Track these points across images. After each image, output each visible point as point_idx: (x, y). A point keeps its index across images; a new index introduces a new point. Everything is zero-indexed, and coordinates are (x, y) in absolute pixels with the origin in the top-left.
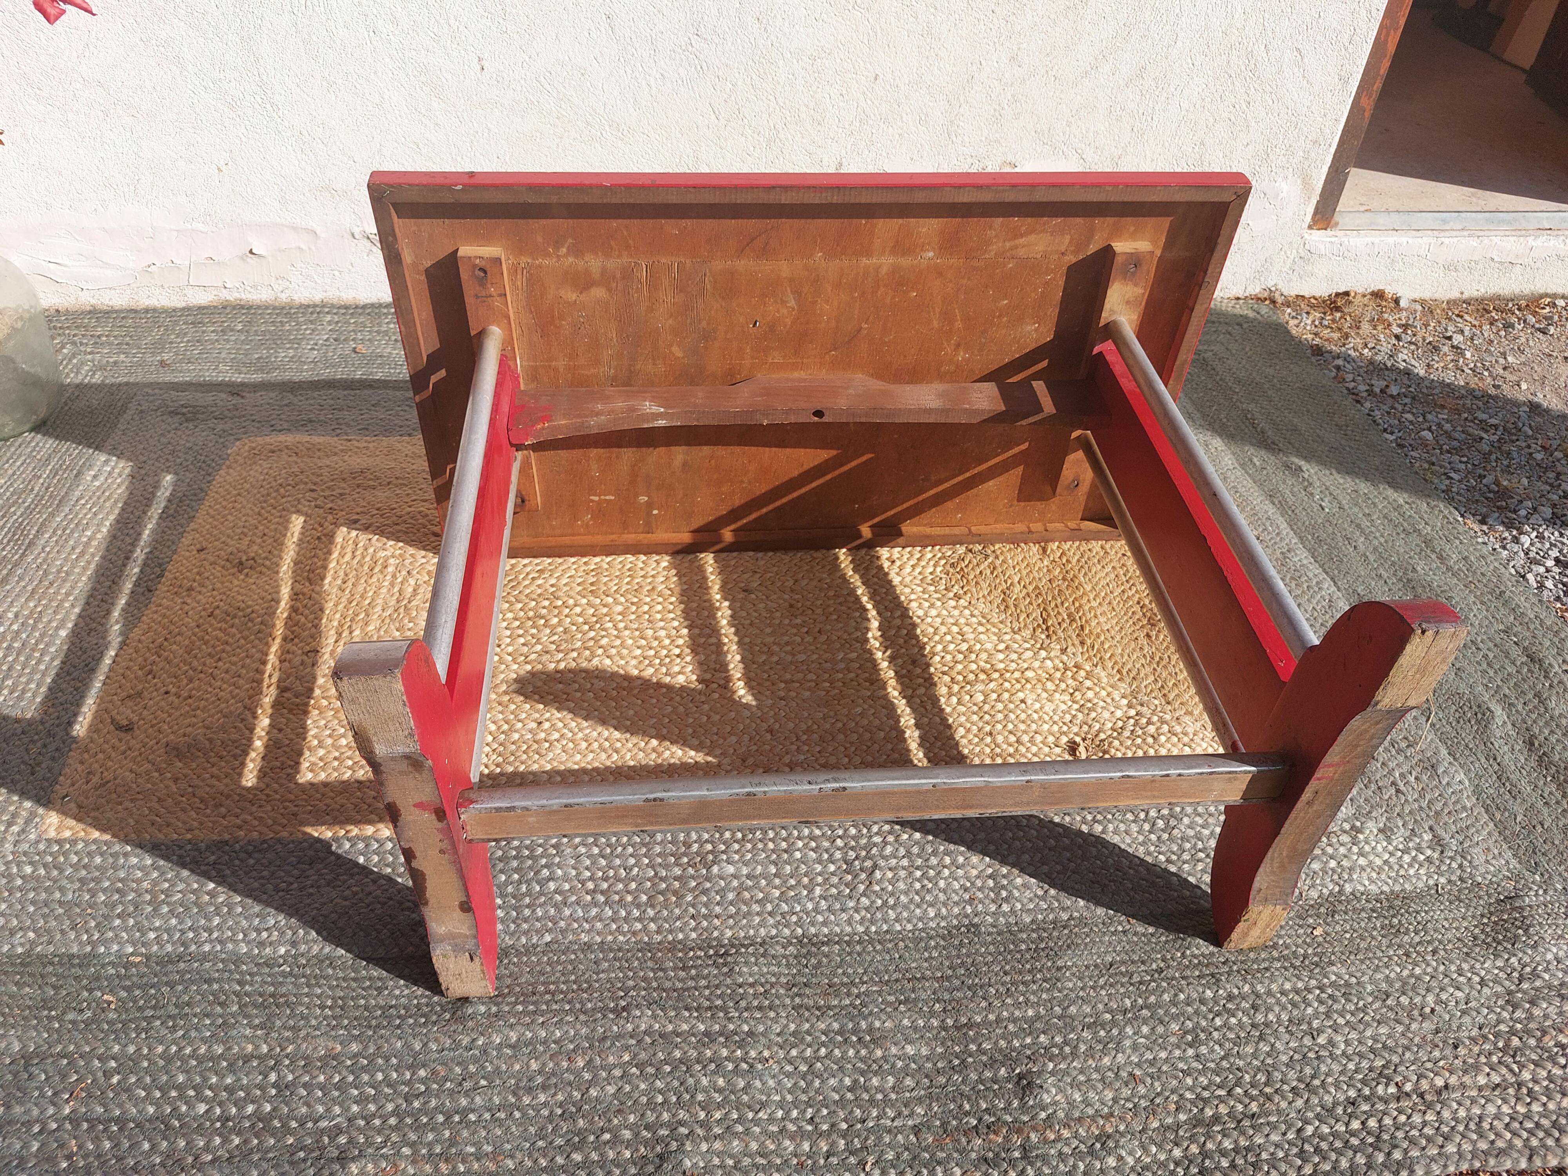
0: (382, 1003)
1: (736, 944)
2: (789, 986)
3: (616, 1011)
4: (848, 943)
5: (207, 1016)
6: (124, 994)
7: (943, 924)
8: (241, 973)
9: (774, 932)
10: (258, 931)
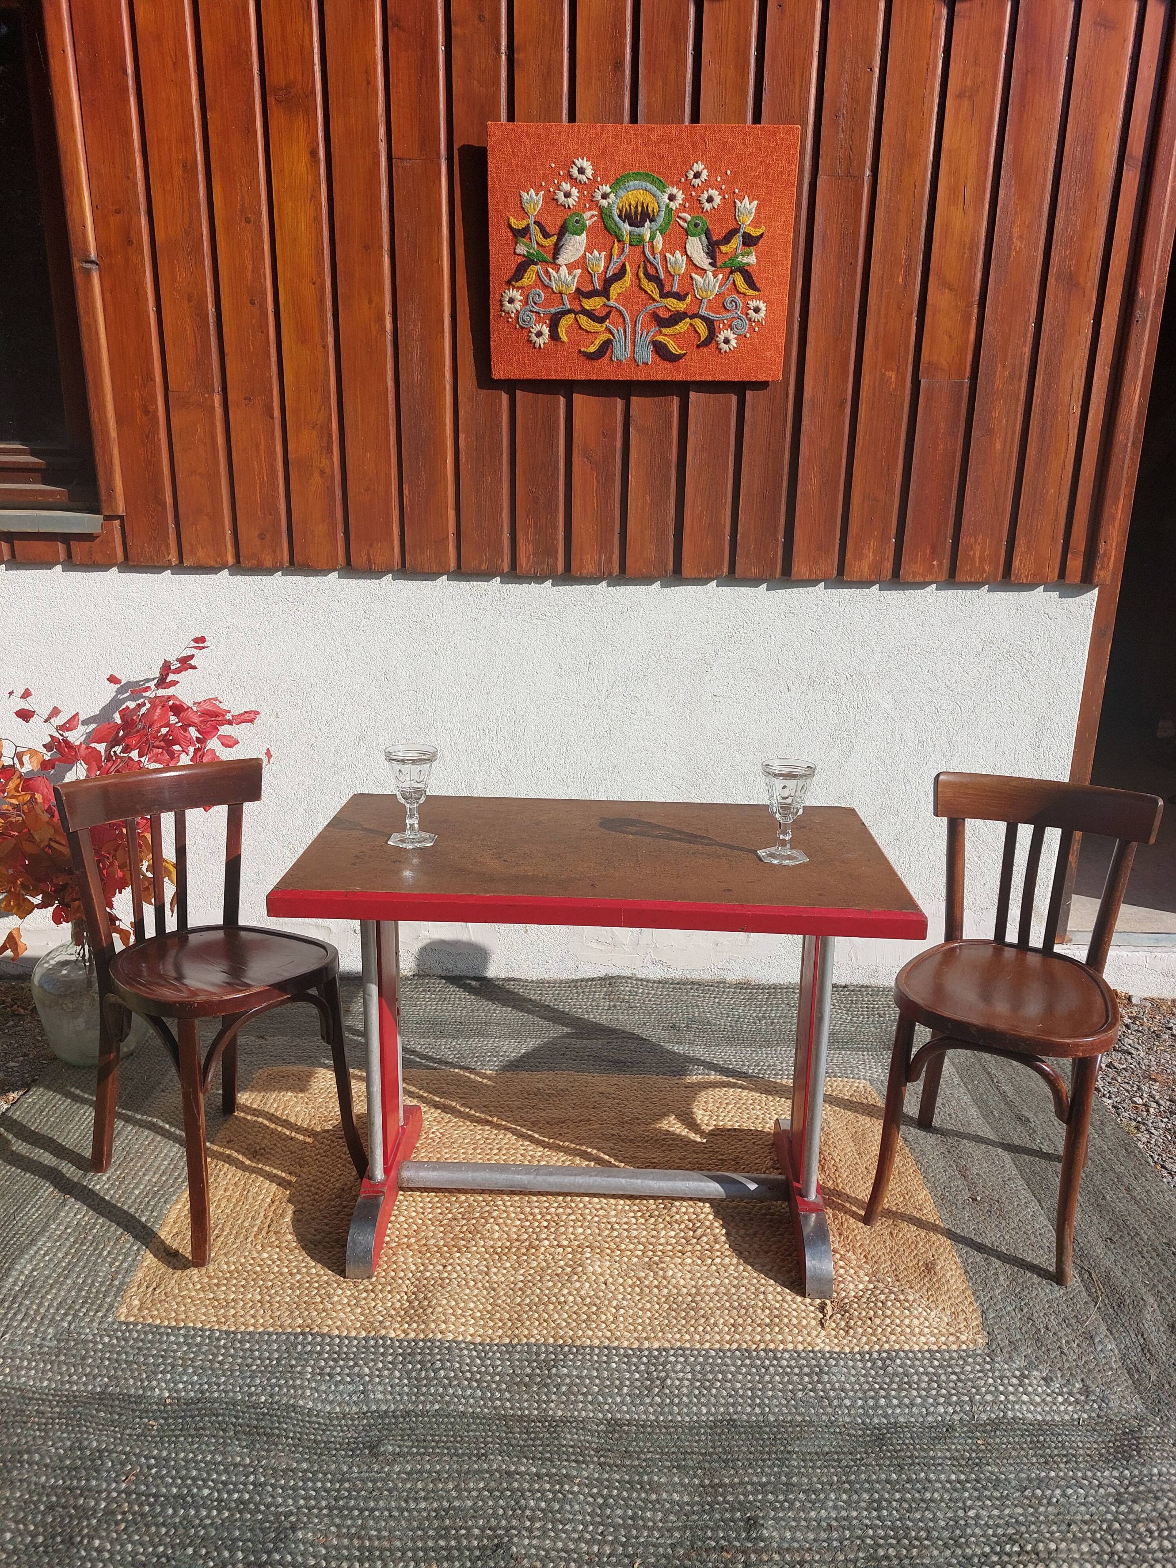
0: (325, 1439)
1: (564, 1421)
2: (597, 1451)
3: (479, 1456)
4: (642, 1426)
5: (214, 1436)
6: (162, 1421)
7: (711, 1418)
8: (237, 1411)
9: (591, 1415)
10: (249, 1387)
